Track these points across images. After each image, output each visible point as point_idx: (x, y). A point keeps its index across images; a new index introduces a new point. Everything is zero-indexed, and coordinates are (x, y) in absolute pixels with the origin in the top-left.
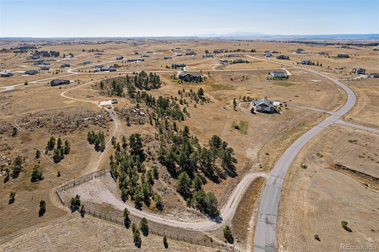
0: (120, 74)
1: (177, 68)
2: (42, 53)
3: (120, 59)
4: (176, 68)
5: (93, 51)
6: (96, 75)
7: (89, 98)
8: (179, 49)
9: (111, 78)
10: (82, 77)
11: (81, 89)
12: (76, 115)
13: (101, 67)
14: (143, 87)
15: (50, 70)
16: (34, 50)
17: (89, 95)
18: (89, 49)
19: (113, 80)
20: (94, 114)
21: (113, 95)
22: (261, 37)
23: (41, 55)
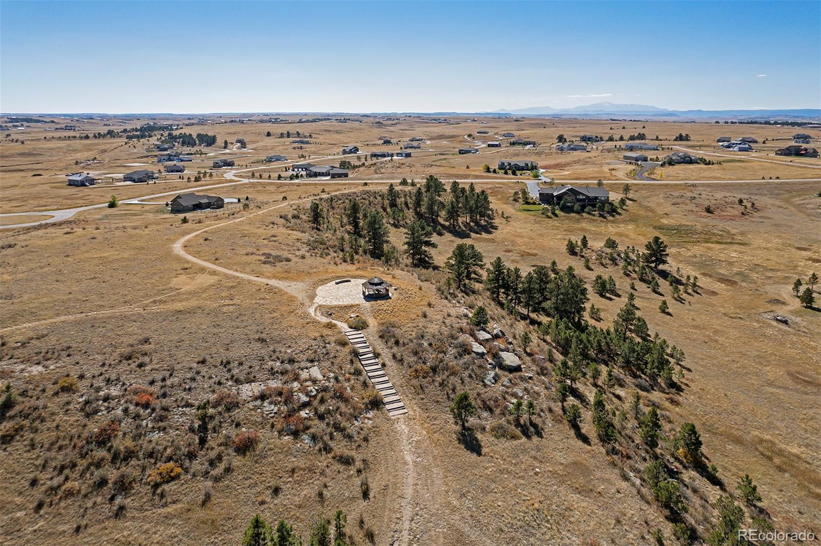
0: (366, 184)
1: (518, 173)
2: (179, 138)
3: (351, 152)
4: (514, 173)
5: (289, 135)
6: (295, 187)
7: (273, 264)
8: (485, 133)
9: (342, 195)
10: (258, 192)
11: (247, 227)
12: (203, 362)
13: (306, 168)
14: (443, 226)
15: (185, 172)
16: (166, 133)
17: (274, 253)
18: (280, 131)
19: (347, 201)
20: (291, 361)
21: (357, 253)
22: (654, 115)
23: (179, 142)
